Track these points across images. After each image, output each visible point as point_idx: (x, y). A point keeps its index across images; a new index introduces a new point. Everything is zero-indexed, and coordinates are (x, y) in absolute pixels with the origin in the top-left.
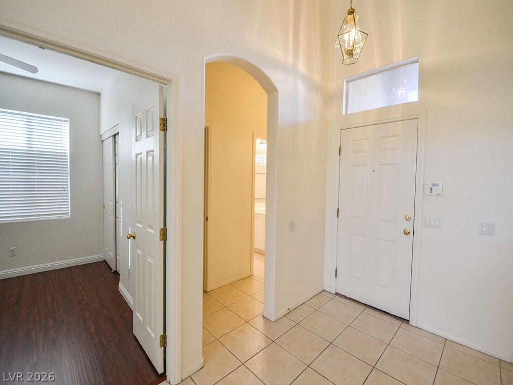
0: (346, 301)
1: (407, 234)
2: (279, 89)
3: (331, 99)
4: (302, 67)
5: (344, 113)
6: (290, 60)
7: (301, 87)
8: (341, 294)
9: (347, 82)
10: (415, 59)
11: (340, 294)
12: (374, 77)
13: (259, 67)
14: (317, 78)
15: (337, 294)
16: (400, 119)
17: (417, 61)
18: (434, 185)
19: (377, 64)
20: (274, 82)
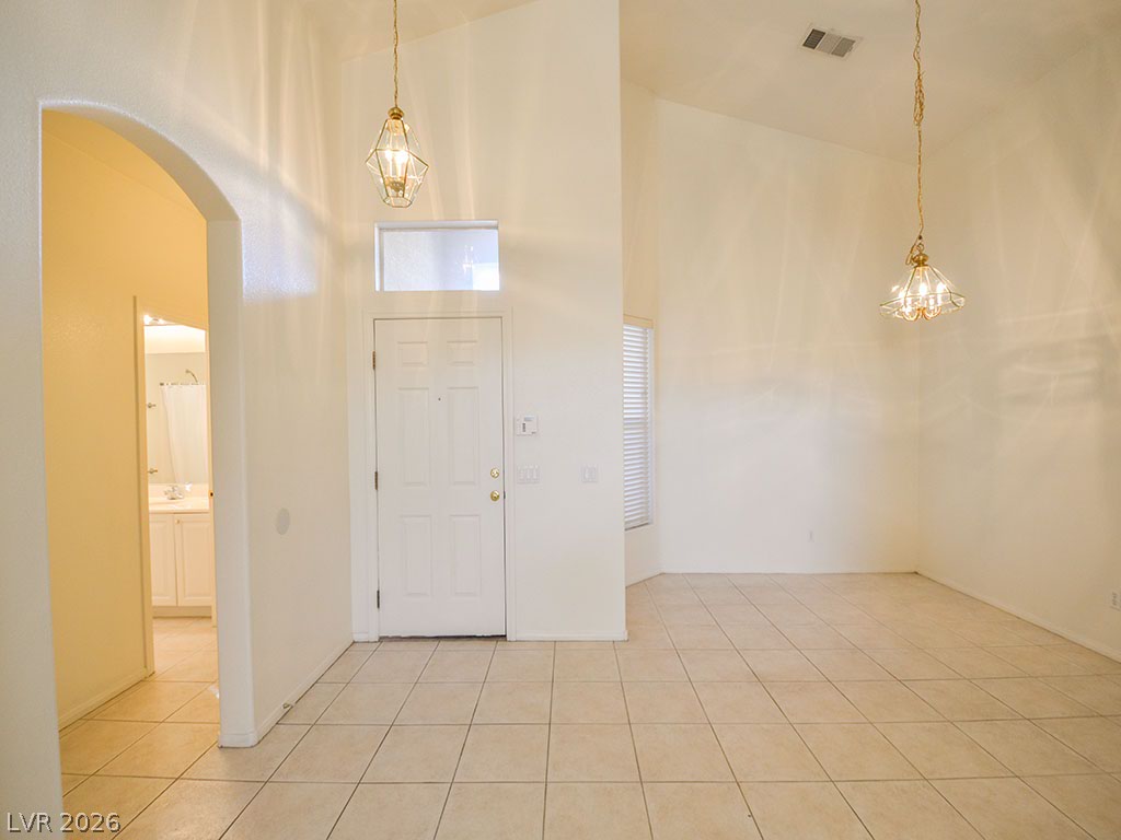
0: (403, 645)
1: (495, 499)
2: (240, 217)
3: (349, 256)
4: (287, 177)
5: (377, 289)
6: (263, 158)
7: (289, 220)
8: (390, 635)
9: (380, 229)
10: (494, 223)
11: (387, 637)
12: (423, 233)
13: (191, 156)
14: (321, 208)
15: (382, 639)
16: (475, 315)
17: (496, 227)
18: (526, 419)
19: (436, 214)
20: (228, 199)
